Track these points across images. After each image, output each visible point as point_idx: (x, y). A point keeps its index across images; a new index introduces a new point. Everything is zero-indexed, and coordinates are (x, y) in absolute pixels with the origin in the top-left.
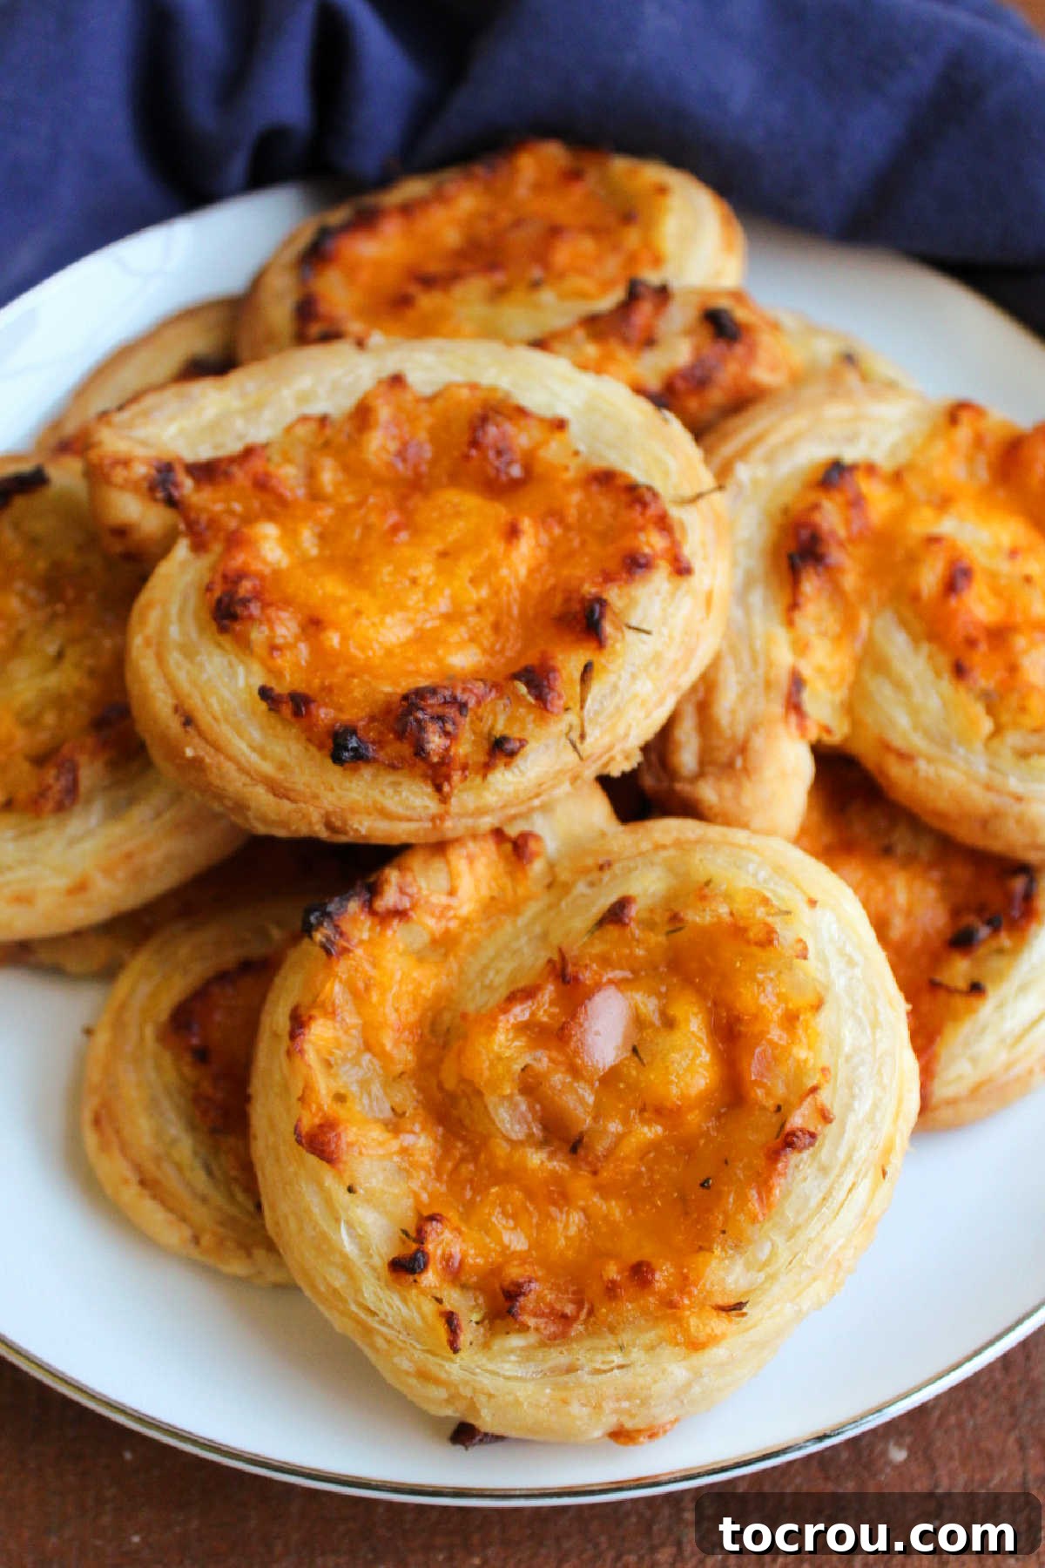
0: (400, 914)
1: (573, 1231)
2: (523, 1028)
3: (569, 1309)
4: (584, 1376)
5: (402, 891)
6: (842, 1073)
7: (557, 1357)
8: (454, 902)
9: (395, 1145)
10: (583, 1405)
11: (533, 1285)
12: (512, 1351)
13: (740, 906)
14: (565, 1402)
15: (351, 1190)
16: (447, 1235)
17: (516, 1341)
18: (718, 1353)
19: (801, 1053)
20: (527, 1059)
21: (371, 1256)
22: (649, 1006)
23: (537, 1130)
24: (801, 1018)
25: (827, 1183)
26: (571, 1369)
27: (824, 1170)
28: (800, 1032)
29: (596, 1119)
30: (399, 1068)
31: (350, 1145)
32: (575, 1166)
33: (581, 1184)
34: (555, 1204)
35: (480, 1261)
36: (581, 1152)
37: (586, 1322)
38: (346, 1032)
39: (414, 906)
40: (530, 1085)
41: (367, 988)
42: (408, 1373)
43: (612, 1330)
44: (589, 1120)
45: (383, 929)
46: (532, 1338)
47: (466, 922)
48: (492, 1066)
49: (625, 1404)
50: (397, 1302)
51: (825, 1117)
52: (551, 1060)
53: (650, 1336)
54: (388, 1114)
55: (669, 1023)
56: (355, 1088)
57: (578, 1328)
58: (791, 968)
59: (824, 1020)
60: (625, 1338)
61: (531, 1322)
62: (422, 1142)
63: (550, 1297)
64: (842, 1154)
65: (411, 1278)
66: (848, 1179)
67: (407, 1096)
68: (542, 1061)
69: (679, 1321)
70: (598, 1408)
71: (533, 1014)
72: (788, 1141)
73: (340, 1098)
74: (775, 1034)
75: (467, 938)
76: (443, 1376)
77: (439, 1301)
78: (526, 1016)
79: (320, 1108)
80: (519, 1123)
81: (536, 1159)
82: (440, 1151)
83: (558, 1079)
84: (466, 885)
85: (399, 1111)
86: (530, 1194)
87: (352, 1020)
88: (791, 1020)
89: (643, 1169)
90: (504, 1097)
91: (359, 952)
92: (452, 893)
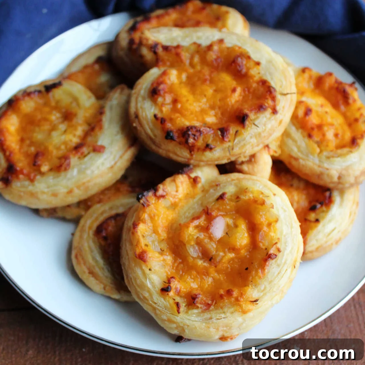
0: (163, 196)
1: (210, 283)
2: (197, 227)
3: (210, 302)
4: (214, 320)
5: (163, 190)
6: (283, 240)
7: (207, 315)
8: (177, 194)
9: (162, 258)
10: (214, 328)
11: (200, 296)
12: (194, 314)
13: (255, 195)
14: (209, 328)
15: (150, 270)
16: (176, 282)
17: (195, 311)
18: (250, 314)
19: (272, 234)
20: (198, 235)
21: (155, 288)
22: (230, 222)
23: (200, 255)
24: (272, 224)
25: (279, 269)
26: (211, 318)
27: (279, 266)
28: (272, 228)
29: (216, 252)
30: (163, 238)
31: (150, 257)
32: (211, 265)
33: (212, 270)
34: (205, 275)
35: (185, 290)
36: (212, 260)
37: (214, 306)
38: (149, 228)
39: (167, 194)
40: (199, 243)
41: (154, 216)
42: (165, 320)
43: (222, 308)
44: (215, 252)
45: (158, 200)
46: (200, 310)
47: (180, 200)
48: (188, 237)
49: (225, 328)
50: (162, 300)
51: (279, 250)
52: (204, 236)
53: (232, 310)
54: (160, 250)
55: (236, 226)
56: (151, 243)
57: (212, 307)
58: (269, 211)
59: (278, 225)
60: (225, 310)
61: (199, 306)
62: (169, 258)
63: (205, 299)
64: (283, 261)
65: (167, 293)
66: (285, 268)
67: (164, 246)
68: (202, 236)
69: (240, 306)
70: (218, 329)
71: (199, 223)
72: (269, 257)
73: (146, 245)
74: (265, 229)
75: (180, 204)
76: (175, 320)
77: (174, 300)
78: (198, 223)
79: (142, 247)
80: (196, 253)
81: (200, 262)
82: (173, 261)
83: (206, 240)
84: (181, 190)
85: (162, 250)
86: (198, 273)
87: (150, 224)
88: (269, 225)
89: (229, 266)
90: (191, 245)
91: (152, 206)
92: (177, 191)
